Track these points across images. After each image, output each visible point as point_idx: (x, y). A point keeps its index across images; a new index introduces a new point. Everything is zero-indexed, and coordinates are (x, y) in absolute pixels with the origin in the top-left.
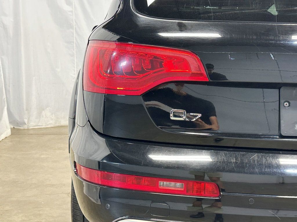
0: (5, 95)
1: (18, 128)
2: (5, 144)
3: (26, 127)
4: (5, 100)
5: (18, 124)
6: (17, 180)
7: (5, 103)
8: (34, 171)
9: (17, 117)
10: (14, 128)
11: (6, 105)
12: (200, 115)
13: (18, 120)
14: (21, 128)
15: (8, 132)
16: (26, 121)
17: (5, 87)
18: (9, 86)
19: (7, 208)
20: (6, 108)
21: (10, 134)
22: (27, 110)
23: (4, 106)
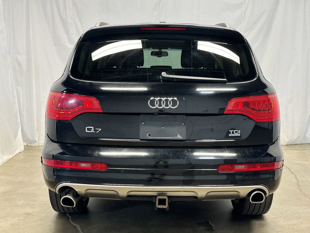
0: (19, 119)
1: (30, 145)
2: (18, 158)
3: (36, 144)
4: (20, 122)
5: (31, 142)
6: (23, 181)
7: (19, 125)
8: (37, 175)
9: (30, 137)
10: (27, 145)
11: (20, 127)
12: (100, 129)
13: (30, 139)
14: (33, 145)
15: (22, 148)
16: (37, 139)
17: (19, 113)
18: (23, 111)
19: (14, 197)
20: (20, 129)
21: (23, 150)
22: (37, 130)
23: (19, 128)
